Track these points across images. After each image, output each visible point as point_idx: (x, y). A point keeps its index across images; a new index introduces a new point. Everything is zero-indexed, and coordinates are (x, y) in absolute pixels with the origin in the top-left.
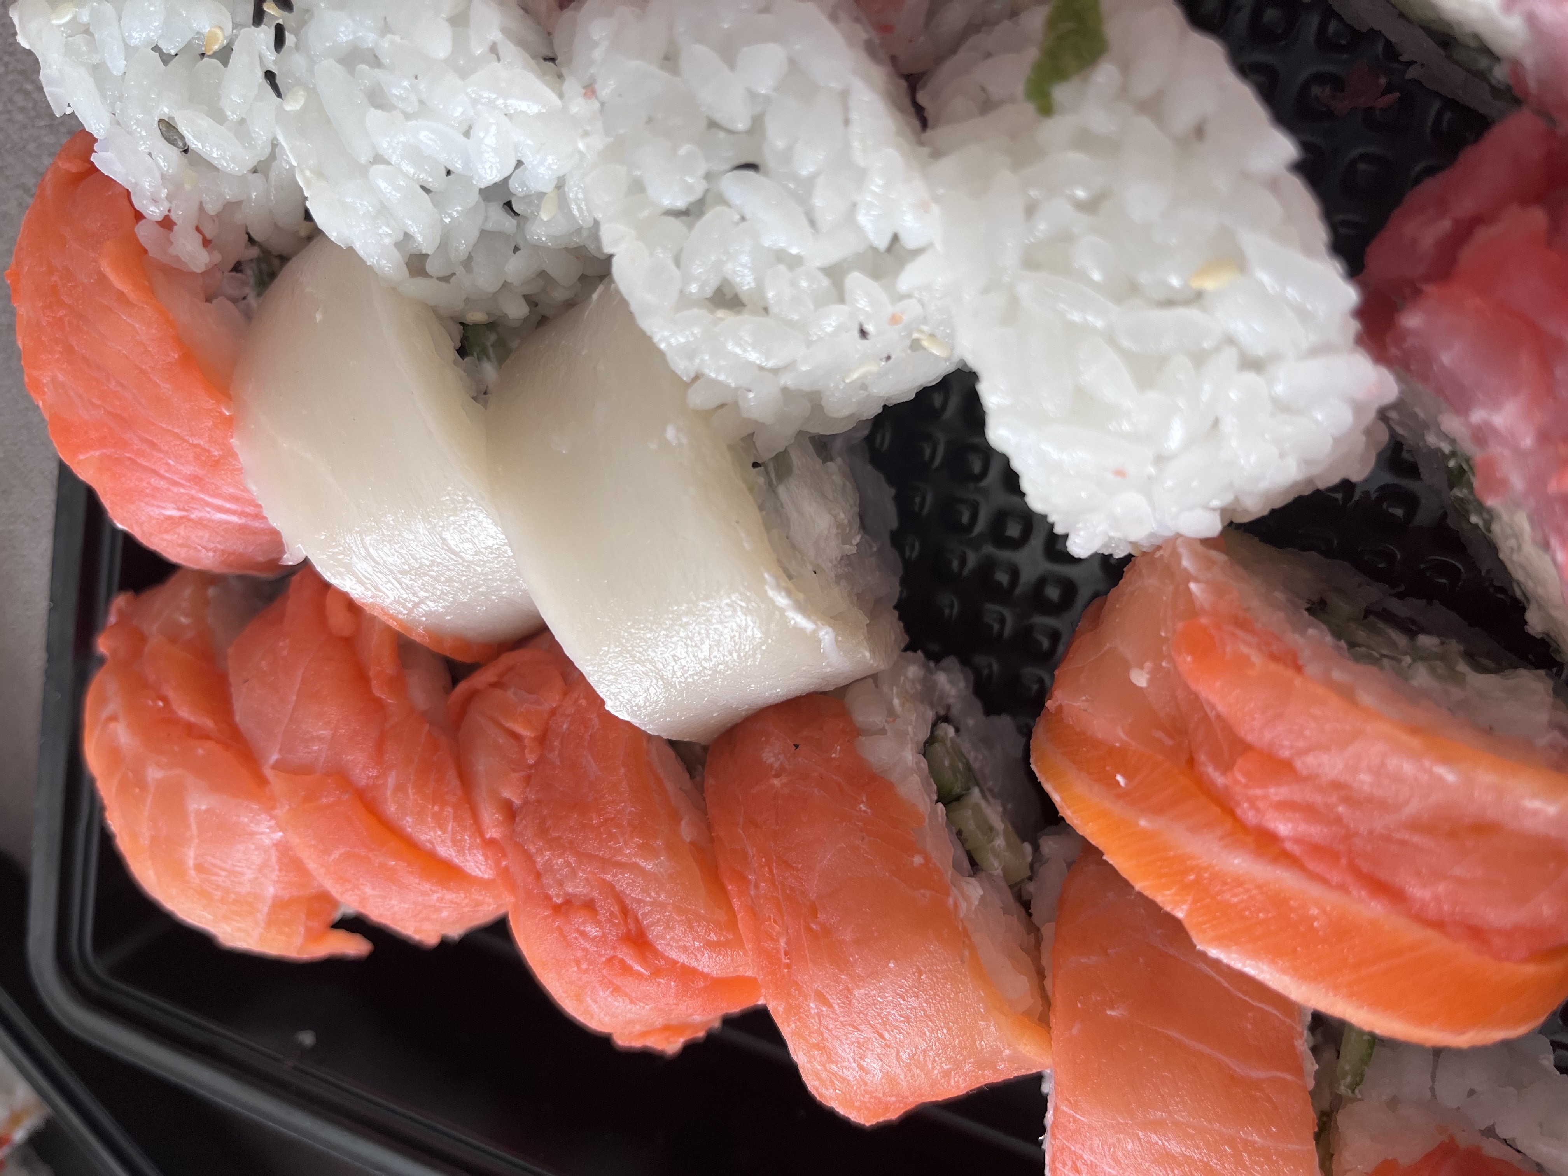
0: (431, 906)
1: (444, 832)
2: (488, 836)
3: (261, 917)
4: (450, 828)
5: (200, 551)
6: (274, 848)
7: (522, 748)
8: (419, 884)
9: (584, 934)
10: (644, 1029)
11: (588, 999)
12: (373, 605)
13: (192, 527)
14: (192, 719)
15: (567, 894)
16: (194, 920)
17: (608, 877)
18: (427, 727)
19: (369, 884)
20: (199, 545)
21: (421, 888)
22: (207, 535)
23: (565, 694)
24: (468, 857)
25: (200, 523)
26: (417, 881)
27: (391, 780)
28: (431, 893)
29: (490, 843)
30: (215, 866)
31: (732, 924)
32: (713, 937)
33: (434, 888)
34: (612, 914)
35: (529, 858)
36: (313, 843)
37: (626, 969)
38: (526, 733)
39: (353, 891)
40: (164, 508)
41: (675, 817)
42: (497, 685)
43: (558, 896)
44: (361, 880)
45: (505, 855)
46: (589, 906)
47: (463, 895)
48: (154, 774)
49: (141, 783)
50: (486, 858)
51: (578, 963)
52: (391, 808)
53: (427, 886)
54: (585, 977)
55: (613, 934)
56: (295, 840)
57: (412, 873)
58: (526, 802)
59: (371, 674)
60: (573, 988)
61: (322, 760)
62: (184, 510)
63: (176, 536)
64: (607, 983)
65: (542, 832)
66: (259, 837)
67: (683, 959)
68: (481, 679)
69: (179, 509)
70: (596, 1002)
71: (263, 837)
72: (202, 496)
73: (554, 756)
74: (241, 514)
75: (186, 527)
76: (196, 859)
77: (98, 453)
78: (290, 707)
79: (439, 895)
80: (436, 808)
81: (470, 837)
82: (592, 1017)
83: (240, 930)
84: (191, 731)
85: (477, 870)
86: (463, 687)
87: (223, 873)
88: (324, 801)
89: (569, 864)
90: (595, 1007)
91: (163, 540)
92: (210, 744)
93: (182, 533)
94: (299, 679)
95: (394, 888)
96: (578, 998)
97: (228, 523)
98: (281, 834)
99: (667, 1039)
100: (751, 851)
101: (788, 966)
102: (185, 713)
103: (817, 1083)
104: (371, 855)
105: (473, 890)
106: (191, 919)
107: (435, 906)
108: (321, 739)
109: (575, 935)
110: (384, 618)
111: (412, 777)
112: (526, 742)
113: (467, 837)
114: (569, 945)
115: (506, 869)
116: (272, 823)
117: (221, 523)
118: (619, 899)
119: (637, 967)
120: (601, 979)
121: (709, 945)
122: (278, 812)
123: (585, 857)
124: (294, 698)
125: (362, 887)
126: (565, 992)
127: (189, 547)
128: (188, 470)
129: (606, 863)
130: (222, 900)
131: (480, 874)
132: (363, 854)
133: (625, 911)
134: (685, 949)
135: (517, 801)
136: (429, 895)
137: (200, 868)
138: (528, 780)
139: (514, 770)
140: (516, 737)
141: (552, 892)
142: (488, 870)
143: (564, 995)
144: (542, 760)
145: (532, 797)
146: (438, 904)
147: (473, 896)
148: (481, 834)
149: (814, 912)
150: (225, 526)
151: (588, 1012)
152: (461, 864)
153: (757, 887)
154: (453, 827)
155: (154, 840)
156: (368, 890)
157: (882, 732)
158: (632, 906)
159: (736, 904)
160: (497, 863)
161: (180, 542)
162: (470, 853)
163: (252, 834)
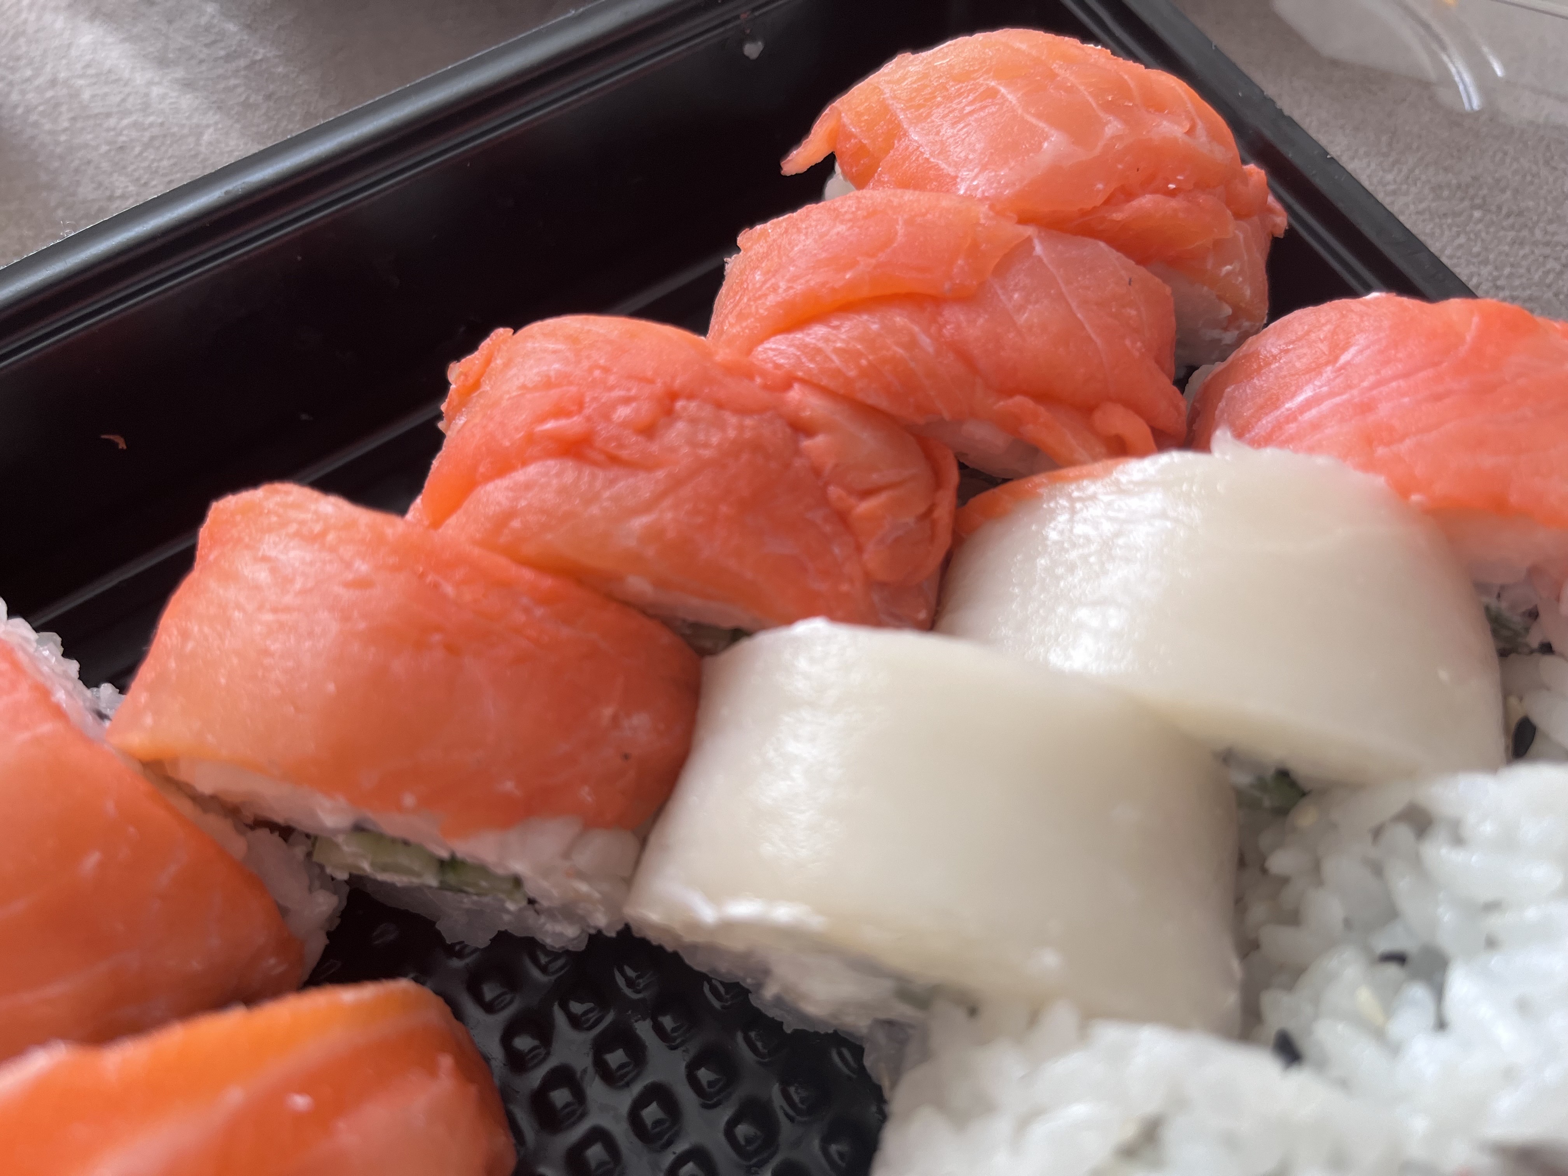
0: (776, 271)
1: (836, 351)
2: (796, 386)
3: (897, 106)
4: (834, 357)
5: (1287, 344)
6: (953, 174)
7: (851, 491)
8: (807, 281)
9: (627, 401)
10: (492, 365)
11: (564, 347)
12: (1108, 472)
13: (1318, 358)
14: (1135, 203)
15: (679, 418)
16: (947, 47)
17: (660, 474)
18: (946, 416)
19: (847, 233)
20: (1294, 349)
21: (802, 281)
22: (1298, 365)
23: (867, 574)
24: (792, 350)
25: (1315, 369)
26: (812, 283)
27: (925, 341)
28: (790, 285)
29: (788, 382)
30: (983, 108)
31: (512, 553)
32: (516, 524)
33: (791, 292)
34: (621, 446)
35: (743, 411)
36: (929, 216)
37: (560, 412)
38: (864, 507)
39: (853, 213)
40: (1361, 352)
41: (660, 583)
42: (927, 514)
43: (684, 408)
44: (857, 230)
45: (765, 387)
46: (649, 431)
47: (761, 311)
48: (1113, 127)
49: (1111, 108)
50: (778, 366)
51: (606, 370)
52: (900, 319)
53: (799, 287)
54: (585, 364)
55: (603, 430)
56: (946, 202)
57: (823, 284)
58: (797, 452)
59: (1041, 409)
60: (586, 342)
61: (1000, 292)
62: (1343, 367)
63: (1322, 337)
64: (564, 379)
65: (757, 447)
66: (976, 170)
67: (520, 476)
68: (946, 500)
69: (1348, 363)
70: (555, 352)
71: (972, 174)
72: (1345, 397)
73: (817, 516)
74: (1292, 417)
75: (1324, 353)
76: (1003, 96)
77: (1469, 338)
78: (1074, 305)
79: (781, 291)
80: (864, 362)
81: (810, 369)
82: (545, 335)
83: (904, 78)
84: (1126, 194)
85: (774, 346)
86: (953, 476)
87: (968, 109)
88: (960, 262)
89: (706, 445)
90: (551, 346)
91: (1328, 322)
92: (1099, 201)
93: (1320, 345)
94: (1093, 336)
95: (824, 255)
96: (573, 339)
97: (1293, 396)
98: (962, 192)
99: (466, 375)
100: (565, 632)
101: (422, 576)
102: (1146, 202)
103: (290, 499)
104: (873, 261)
105: (758, 325)
106: (950, 45)
107: (774, 276)
108: (1021, 308)
109: (633, 392)
110: (1085, 469)
111: (912, 365)
112: (852, 501)
113: (812, 366)
114: (630, 377)
115: (751, 377)
116: (979, 194)
117: (1299, 389)
118: (631, 466)
119: (550, 425)
120: (571, 378)
121: (510, 514)
122: (985, 208)
123: (700, 467)
124: (1079, 315)
125: (850, 224)
126: (589, 331)
127: (1299, 339)
128: (1384, 410)
129: (676, 483)
130: (944, 87)
131: (767, 345)
132: (880, 255)
133: (614, 460)
134: (528, 486)
135: (807, 443)
136: (789, 281)
137: (992, 93)
138: (817, 471)
139: (836, 466)
140: (866, 493)
141: (693, 405)
142: (765, 356)
143: (587, 328)
144: (824, 501)
145: (798, 463)
146: (773, 280)
147: (752, 320)
148: (803, 381)
149: (451, 649)
150: (1293, 388)
151: (550, 335)
152: (791, 336)
153: (527, 610)
154: (832, 361)
155: (1053, 76)
156: (841, 228)
157: (566, 854)
158: (612, 473)
159: (528, 574)
160: (763, 373)
161: (1313, 336)
162: (795, 355)
163: (984, 168)
